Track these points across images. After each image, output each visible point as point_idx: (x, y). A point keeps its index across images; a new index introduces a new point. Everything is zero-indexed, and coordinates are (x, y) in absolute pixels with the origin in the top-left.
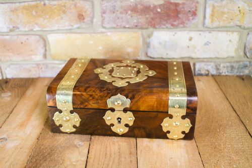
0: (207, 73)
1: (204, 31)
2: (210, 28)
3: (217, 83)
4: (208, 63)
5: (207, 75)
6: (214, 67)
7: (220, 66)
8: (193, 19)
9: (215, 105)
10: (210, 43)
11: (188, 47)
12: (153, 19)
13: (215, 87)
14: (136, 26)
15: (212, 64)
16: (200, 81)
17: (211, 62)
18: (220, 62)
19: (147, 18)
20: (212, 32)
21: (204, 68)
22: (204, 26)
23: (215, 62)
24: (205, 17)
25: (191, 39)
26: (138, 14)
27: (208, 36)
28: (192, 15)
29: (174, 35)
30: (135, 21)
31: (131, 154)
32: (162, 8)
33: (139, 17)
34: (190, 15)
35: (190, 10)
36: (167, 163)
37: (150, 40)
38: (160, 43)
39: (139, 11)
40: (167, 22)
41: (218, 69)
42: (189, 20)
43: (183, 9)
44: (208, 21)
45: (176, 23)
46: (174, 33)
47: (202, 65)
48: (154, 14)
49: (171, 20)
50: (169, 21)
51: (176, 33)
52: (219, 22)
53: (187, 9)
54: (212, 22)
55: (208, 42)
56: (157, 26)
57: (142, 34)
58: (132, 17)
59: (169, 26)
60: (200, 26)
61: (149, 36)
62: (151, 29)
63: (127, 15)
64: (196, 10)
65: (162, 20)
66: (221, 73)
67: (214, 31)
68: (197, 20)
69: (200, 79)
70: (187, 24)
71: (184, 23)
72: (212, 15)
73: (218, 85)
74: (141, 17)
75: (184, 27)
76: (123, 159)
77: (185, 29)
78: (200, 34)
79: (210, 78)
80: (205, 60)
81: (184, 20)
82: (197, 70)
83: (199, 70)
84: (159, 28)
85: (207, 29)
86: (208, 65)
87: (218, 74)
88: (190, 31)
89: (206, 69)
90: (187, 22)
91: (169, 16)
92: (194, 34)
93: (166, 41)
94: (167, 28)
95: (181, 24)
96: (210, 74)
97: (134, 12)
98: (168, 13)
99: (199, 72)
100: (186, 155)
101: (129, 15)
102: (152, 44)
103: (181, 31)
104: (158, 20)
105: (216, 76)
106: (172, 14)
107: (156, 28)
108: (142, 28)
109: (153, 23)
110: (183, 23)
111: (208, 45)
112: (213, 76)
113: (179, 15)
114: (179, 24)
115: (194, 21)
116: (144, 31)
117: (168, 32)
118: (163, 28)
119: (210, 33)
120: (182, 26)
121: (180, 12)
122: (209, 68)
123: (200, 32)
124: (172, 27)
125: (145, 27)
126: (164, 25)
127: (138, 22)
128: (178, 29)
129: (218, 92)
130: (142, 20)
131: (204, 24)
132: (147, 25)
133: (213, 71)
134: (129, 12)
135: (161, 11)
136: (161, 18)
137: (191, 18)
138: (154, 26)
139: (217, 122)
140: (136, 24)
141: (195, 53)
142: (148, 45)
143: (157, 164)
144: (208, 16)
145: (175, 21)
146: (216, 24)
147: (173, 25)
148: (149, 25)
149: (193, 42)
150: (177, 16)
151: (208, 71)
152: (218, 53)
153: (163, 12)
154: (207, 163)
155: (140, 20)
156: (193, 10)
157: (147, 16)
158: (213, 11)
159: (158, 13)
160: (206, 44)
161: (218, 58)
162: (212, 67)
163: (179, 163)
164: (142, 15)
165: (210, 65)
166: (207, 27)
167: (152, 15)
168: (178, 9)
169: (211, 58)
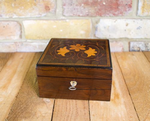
0: (139, 49)
1: (137, 19)
2: (141, 17)
3: (146, 57)
4: (140, 42)
5: (139, 51)
6: (144, 45)
7: (148, 44)
8: (129, 10)
9: (145, 73)
10: (141, 28)
11: (125, 30)
12: (99, 10)
13: (144, 60)
14: (88, 15)
15: (143, 43)
16: (134, 55)
17: (142, 41)
18: (148, 42)
19: (95, 9)
20: (143, 20)
21: (136, 45)
22: (137, 15)
23: (144, 42)
24: (137, 9)
25: (127, 25)
26: (89, 6)
27: (139, 23)
28: (128, 7)
29: (115, 22)
30: (87, 11)
31: (84, 108)
32: (107, 2)
33: (89, 8)
34: (127, 7)
35: (127, 3)
36: (112, 115)
37: (98, 25)
38: (105, 28)
39: (90, 4)
40: (110, 12)
41: (146, 47)
42: (126, 11)
43: (121, 3)
44: (140, 12)
45: (116, 13)
46: (115, 20)
47: (135, 44)
48: (100, 6)
49: (113, 11)
50: (111, 11)
51: (116, 20)
52: (148, 12)
53: (125, 3)
54: (143, 12)
55: (140, 27)
56: (103, 15)
57: (92, 21)
58: (84, 8)
59: (111, 15)
60: (134, 15)
61: (97, 23)
62: (98, 17)
63: (81, 6)
64: (131, 3)
65: (106, 11)
66: (148, 50)
67: (144, 19)
68: (132, 11)
69: (133, 54)
70: (124, 14)
71: (123, 13)
72: (143, 7)
73: (147, 58)
74: (91, 8)
75: (123, 16)
76: (79, 112)
77: (123, 17)
78: (134, 21)
79: (141, 53)
80: (137, 40)
81: (123, 11)
82: (131, 47)
83: (133, 47)
84: (104, 16)
85: (139, 17)
86: (139, 44)
87: (147, 50)
88: (127, 19)
89: (138, 46)
90: (124, 12)
91: (111, 8)
92: (129, 21)
93: (109, 26)
94: (110, 16)
95: (120, 13)
96: (141, 50)
97: (86, 5)
98: (111, 6)
99: (133, 49)
100: (125, 109)
101: (82, 7)
102: (98, 28)
103: (120, 19)
104: (103, 11)
105: (145, 51)
106: (114, 7)
107: (102, 16)
108: (92, 16)
109: (100, 13)
110: (121, 13)
111: (140, 29)
112: (143, 51)
113: (119, 7)
114: (118, 14)
115: (130, 12)
116: (93, 18)
117: (111, 20)
118: (107, 16)
119: (141, 20)
120: (121, 15)
121: (120, 5)
122: (140, 46)
123: (134, 20)
124: (114, 16)
125: (93, 15)
126: (108, 14)
127: (89, 12)
128: (118, 17)
129: (147, 63)
130: (92, 10)
131: (137, 13)
132: (95, 14)
133: (143, 48)
134: (83, 5)
135: (106, 4)
136: (106, 9)
137: (128, 9)
138: (101, 15)
139: (147, 85)
140: (87, 14)
141: (130, 35)
142: (96, 29)
143: (104, 115)
144: (140, 8)
145: (116, 11)
146: (146, 14)
147: (114, 14)
148: (97, 14)
149: (129, 27)
150: (117, 8)
151: (139, 48)
152: (147, 35)
153: (107, 5)
154: (140, 115)
155: (90, 11)
156: (129, 3)
157: (96, 8)
158: (144, 4)
159: (104, 5)
160: (138, 28)
161: (147, 39)
162: (142, 45)
163: (120, 115)
164: (92, 7)
165: (141, 43)
166: (139, 16)
167: (99, 7)
168: (118, 3)
169: (142, 39)
